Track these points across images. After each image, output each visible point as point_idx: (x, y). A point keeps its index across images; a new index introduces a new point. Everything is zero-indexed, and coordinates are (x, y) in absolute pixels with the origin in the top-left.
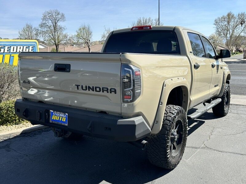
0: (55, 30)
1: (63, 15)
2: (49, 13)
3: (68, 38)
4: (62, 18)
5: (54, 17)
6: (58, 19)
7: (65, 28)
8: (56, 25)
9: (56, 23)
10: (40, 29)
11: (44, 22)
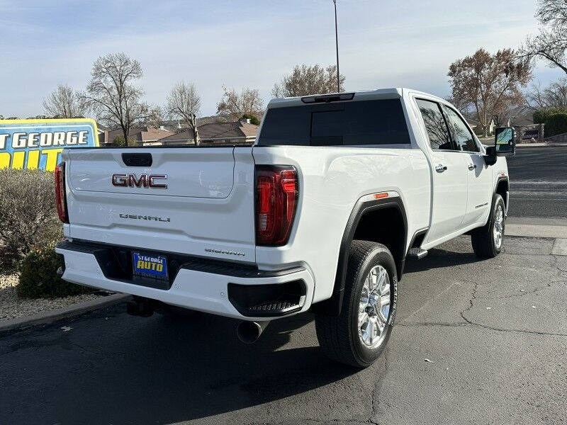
0: (120, 96)
1: (136, 66)
2: (108, 62)
3: (149, 112)
4: (135, 71)
5: (118, 68)
6: (126, 74)
7: (142, 91)
8: (122, 86)
9: (121, 83)
10: (88, 95)
11: (97, 80)
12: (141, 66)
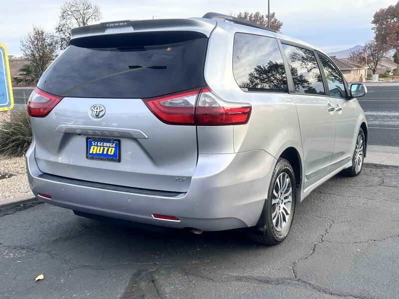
1: (97, 10)
2: (73, 6)
4: (96, 15)
5: (82, 12)
6: (88, 17)
10: (56, 34)
11: (64, 22)
12: (101, 10)
